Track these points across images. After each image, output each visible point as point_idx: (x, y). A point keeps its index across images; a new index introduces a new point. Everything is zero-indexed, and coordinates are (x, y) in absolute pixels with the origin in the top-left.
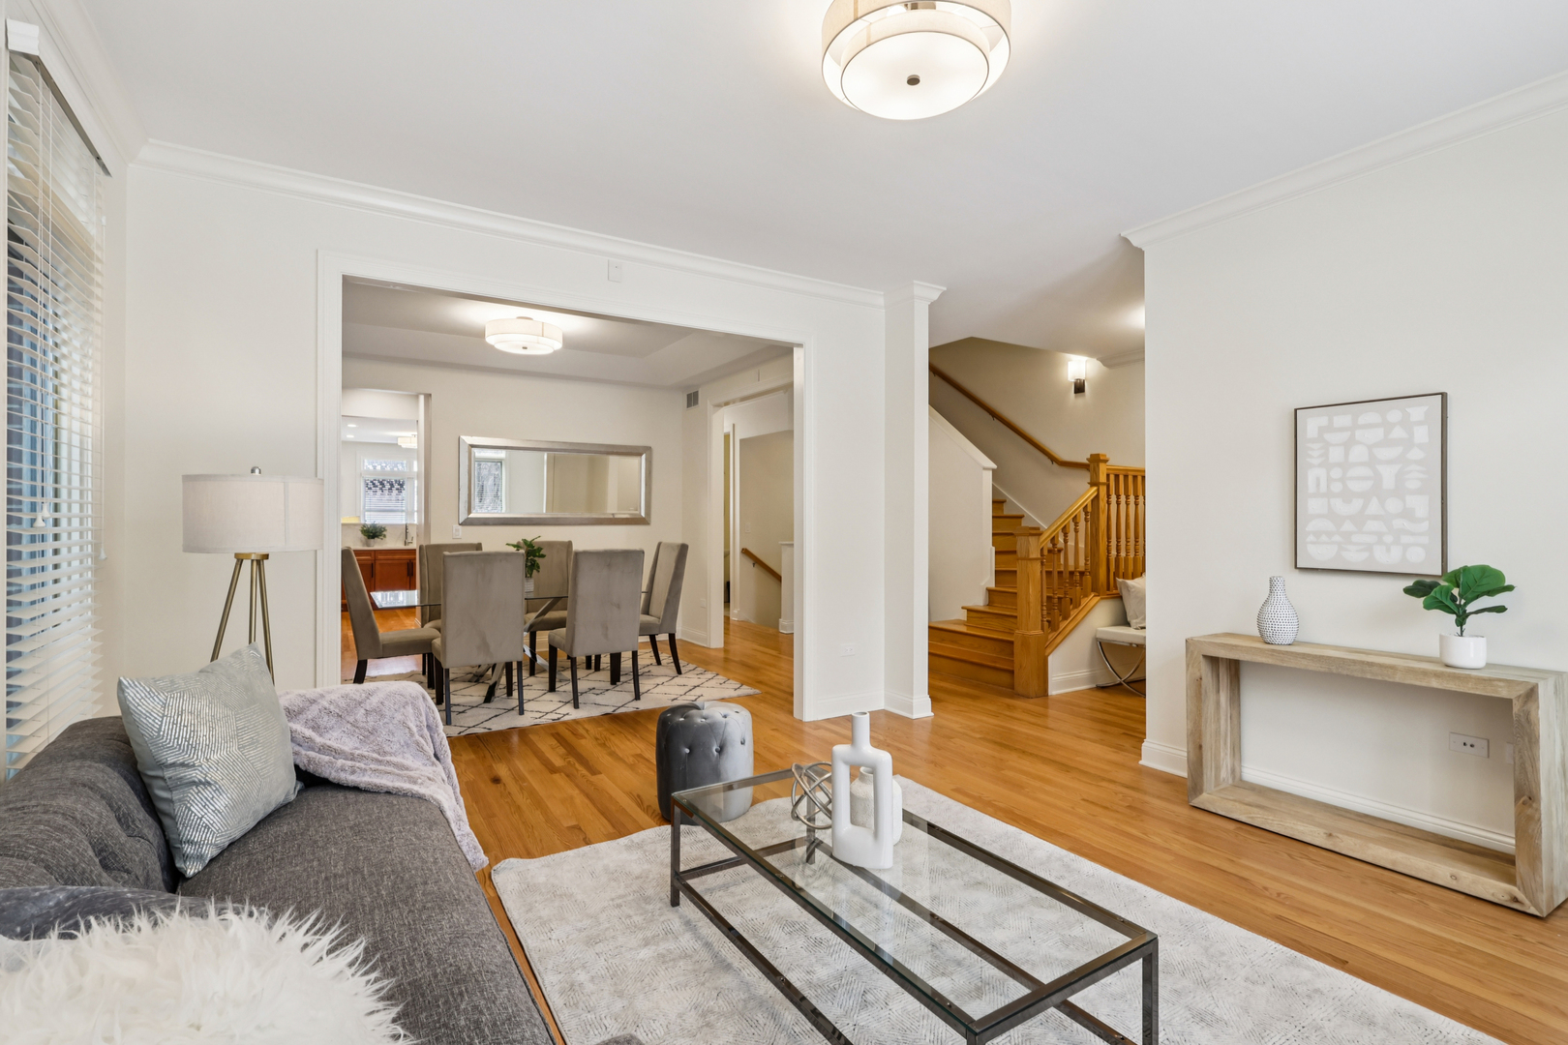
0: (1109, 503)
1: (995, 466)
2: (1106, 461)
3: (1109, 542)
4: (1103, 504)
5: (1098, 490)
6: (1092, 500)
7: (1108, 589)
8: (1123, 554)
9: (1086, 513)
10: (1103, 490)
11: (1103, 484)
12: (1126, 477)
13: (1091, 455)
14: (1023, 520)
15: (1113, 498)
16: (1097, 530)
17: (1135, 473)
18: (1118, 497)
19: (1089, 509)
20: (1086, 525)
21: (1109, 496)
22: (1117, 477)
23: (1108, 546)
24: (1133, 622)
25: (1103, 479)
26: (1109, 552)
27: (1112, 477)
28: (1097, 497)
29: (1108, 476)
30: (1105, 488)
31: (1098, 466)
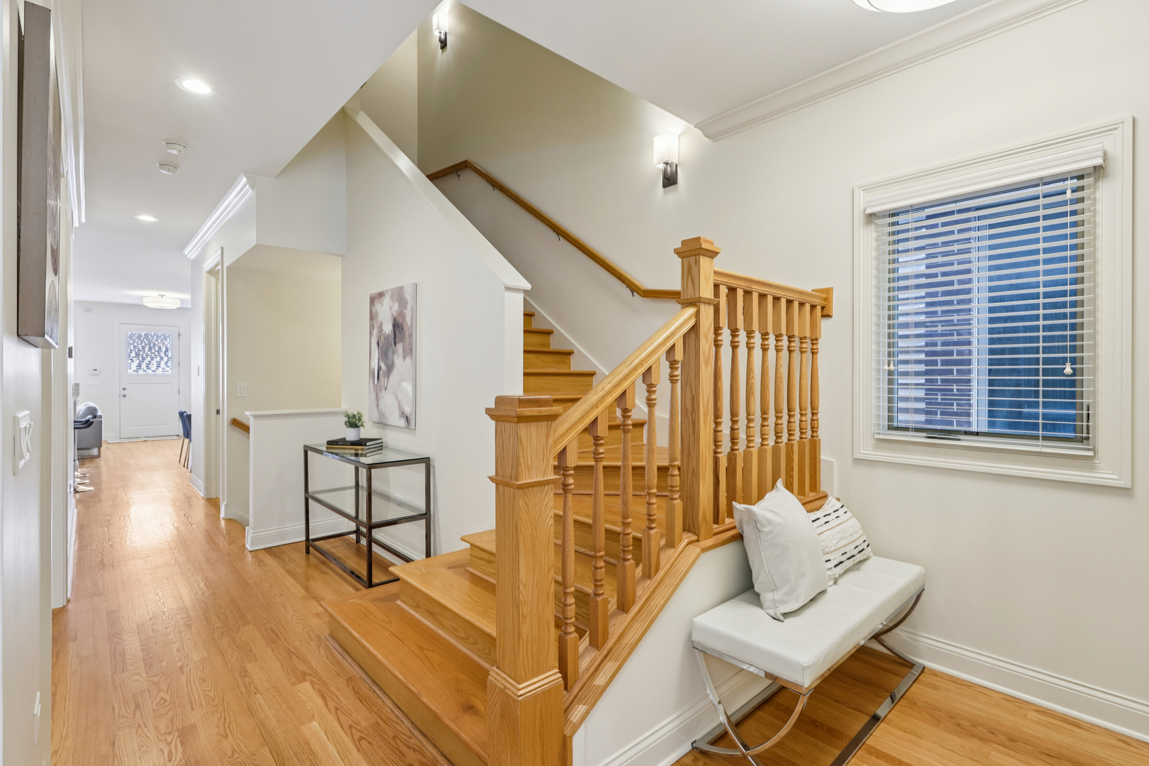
0: (717, 345)
1: (528, 286)
2: (712, 254)
3: (717, 424)
4: (706, 344)
5: (697, 314)
6: (685, 336)
7: (716, 521)
8: (742, 445)
9: (673, 364)
10: (707, 313)
11: (708, 302)
12: (748, 293)
13: (683, 242)
14: (573, 359)
15: (726, 335)
16: (695, 399)
17: (764, 290)
18: (734, 332)
19: (679, 355)
20: (673, 390)
21: (717, 330)
22: (732, 290)
23: (716, 431)
24: (767, 597)
25: (706, 292)
26: (716, 442)
27: (723, 291)
28: (695, 329)
29: (716, 286)
30: (711, 309)
31: (697, 263)
